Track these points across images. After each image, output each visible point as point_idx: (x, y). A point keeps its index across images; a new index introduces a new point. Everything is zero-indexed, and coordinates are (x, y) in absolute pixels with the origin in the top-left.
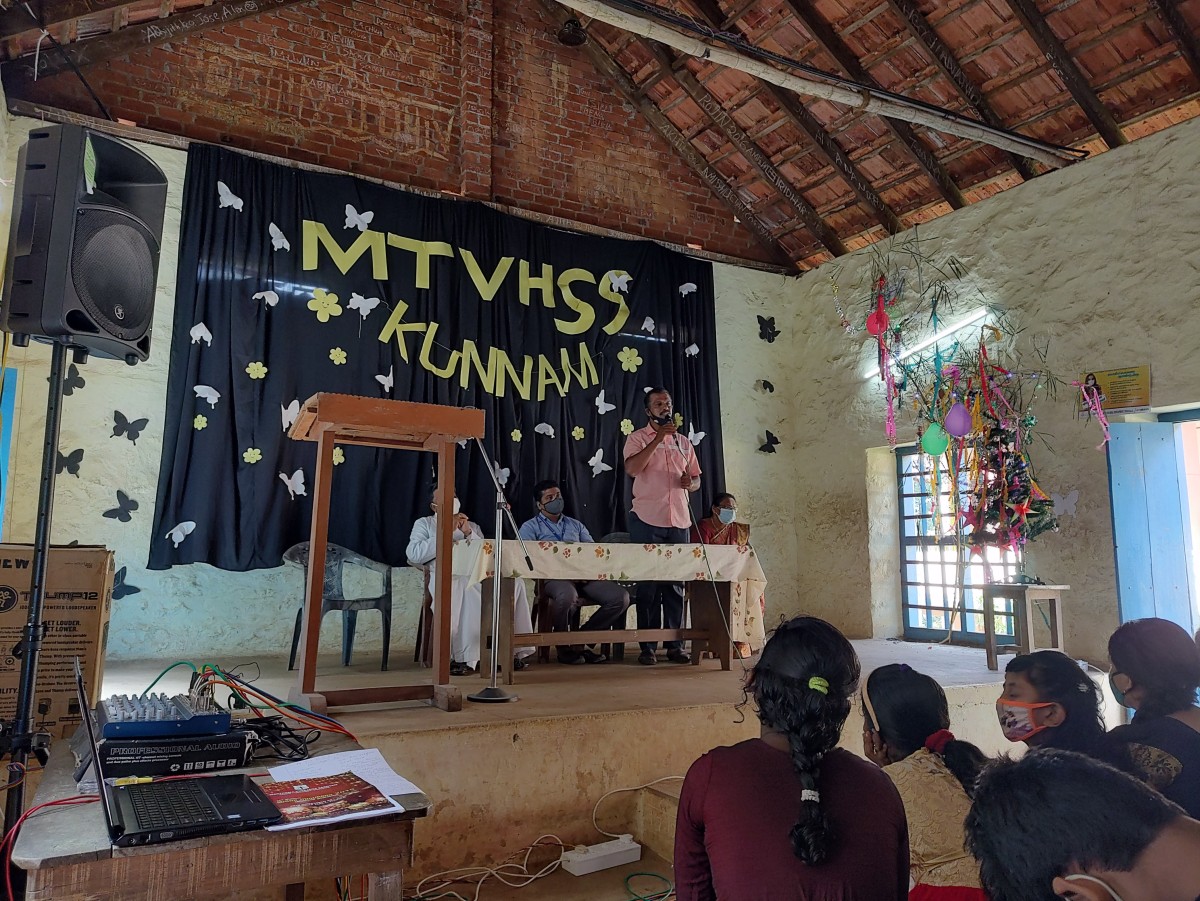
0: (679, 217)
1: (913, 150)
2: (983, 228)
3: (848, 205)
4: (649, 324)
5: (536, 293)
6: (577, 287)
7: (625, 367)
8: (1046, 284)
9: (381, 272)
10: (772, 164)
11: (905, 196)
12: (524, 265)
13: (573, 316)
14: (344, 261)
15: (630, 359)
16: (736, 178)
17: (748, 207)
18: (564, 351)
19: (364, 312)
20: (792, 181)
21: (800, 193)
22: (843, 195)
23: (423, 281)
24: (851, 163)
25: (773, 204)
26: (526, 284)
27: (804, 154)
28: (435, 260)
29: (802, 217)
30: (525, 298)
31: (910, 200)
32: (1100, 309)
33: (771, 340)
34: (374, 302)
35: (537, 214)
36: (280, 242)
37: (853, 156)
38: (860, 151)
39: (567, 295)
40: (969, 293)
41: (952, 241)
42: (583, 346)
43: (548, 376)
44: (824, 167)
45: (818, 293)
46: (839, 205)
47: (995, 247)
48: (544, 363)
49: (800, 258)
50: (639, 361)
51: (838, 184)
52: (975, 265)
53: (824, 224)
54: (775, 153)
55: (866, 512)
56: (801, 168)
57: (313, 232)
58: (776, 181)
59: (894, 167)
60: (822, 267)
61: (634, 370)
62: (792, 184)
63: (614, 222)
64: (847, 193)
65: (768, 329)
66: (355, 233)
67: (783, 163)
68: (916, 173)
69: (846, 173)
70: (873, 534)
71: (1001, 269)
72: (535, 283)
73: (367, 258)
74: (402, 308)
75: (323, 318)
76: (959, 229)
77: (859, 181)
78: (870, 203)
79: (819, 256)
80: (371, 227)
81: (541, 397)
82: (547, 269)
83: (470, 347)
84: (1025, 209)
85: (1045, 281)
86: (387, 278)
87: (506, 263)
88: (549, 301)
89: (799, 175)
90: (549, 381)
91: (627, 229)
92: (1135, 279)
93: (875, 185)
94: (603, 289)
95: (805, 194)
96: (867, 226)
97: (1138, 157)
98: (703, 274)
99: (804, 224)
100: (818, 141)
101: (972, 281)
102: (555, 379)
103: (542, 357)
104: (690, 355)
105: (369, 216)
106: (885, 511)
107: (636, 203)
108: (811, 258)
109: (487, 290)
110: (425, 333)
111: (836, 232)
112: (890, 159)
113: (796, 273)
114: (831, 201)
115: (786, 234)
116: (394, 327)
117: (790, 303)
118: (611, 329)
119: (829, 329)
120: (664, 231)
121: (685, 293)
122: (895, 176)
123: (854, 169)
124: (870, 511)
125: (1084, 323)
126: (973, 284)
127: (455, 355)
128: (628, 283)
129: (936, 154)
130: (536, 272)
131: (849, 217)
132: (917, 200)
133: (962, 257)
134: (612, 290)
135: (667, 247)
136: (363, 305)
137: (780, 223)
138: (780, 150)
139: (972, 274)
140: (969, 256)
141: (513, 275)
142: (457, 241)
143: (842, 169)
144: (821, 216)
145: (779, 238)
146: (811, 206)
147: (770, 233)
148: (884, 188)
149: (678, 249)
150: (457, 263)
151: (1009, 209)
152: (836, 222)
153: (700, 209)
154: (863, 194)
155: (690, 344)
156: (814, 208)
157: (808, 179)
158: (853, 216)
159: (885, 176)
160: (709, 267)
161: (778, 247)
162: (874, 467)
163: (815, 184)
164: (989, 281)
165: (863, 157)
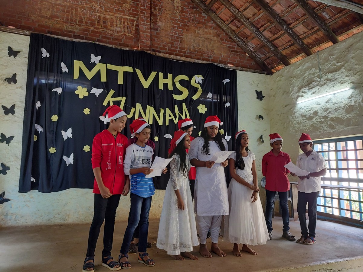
0: (224, 54)
1: (316, 21)
2: (347, 50)
3: (290, 46)
4: (210, 95)
5: (166, 85)
6: (182, 82)
7: (200, 112)
9: (104, 79)
10: (259, 31)
11: (313, 41)
12: (161, 75)
13: (180, 93)
14: (90, 75)
15: (202, 109)
16: (246, 38)
17: (252, 49)
18: (176, 107)
19: (97, 95)
20: (268, 38)
21: (271, 42)
22: (288, 42)
23: (120, 81)
24: (290, 29)
25: (261, 47)
26: (162, 81)
27: (272, 26)
28: (126, 73)
29: (272, 52)
30: (161, 87)
31: (315, 42)
33: (261, 100)
34: (101, 90)
35: (167, 55)
36: (65, 69)
37: (291, 26)
38: (294, 24)
39: (178, 85)
40: (341, 77)
41: (333, 57)
42: (184, 105)
43: (170, 116)
44: (280, 31)
45: (279, 81)
46: (287, 46)
47: (352, 58)
48: (168, 111)
49: (273, 68)
50: (206, 109)
51: (286, 38)
52: (343, 66)
53: (282, 55)
54: (261, 27)
56: (271, 32)
57: (78, 65)
58: (261, 38)
59: (308, 29)
60: (281, 71)
61: (204, 113)
62: (268, 39)
63: (199, 57)
64: (290, 41)
65: (260, 96)
66: (94, 64)
67: (264, 31)
68: (318, 30)
69: (289, 33)
71: (356, 66)
72: (166, 81)
73: (98, 74)
74: (112, 92)
75: (81, 97)
76: (336, 51)
77: (294, 35)
78: (299, 44)
79: (280, 67)
80: (100, 62)
81: (167, 124)
82: (170, 76)
83: (139, 106)
86: (106, 81)
87: (153, 74)
88: (170, 88)
89: (270, 35)
90: (170, 118)
91: (204, 59)
93: (301, 37)
94: (192, 83)
95: (273, 42)
96: (298, 54)
98: (233, 75)
99: (273, 55)
100: (277, 20)
101: (342, 72)
102: (173, 117)
103: (168, 109)
104: (227, 107)
105: (99, 58)
107: (208, 50)
108: (277, 68)
109: (146, 84)
110: (121, 101)
111: (286, 57)
112: (306, 25)
113: (271, 73)
114: (284, 45)
115: (267, 59)
116: (109, 99)
117: (268, 85)
118: (195, 97)
119: (283, 94)
120: (219, 60)
121: (225, 83)
122: (309, 32)
123: (292, 31)
126: (342, 74)
127: (133, 110)
128: (202, 80)
129: (326, 22)
130: (166, 77)
131: (291, 51)
132: (319, 42)
133: (338, 63)
134: (196, 83)
135: (218, 65)
136: (97, 92)
137: (264, 55)
138: (262, 26)
139: (342, 70)
140: (341, 62)
141: (157, 78)
142: (135, 66)
143: (287, 31)
144: (280, 51)
145: (264, 60)
146: (276, 47)
147: (261, 59)
148: (304, 38)
149: (223, 66)
150: (135, 74)
152: (286, 53)
153: (233, 51)
154: (296, 40)
155: (227, 102)
156: (277, 48)
157: (274, 37)
158: (293, 50)
159: (305, 33)
160: (236, 72)
161: (264, 64)
163: (277, 38)
164: (350, 72)
165: (295, 26)
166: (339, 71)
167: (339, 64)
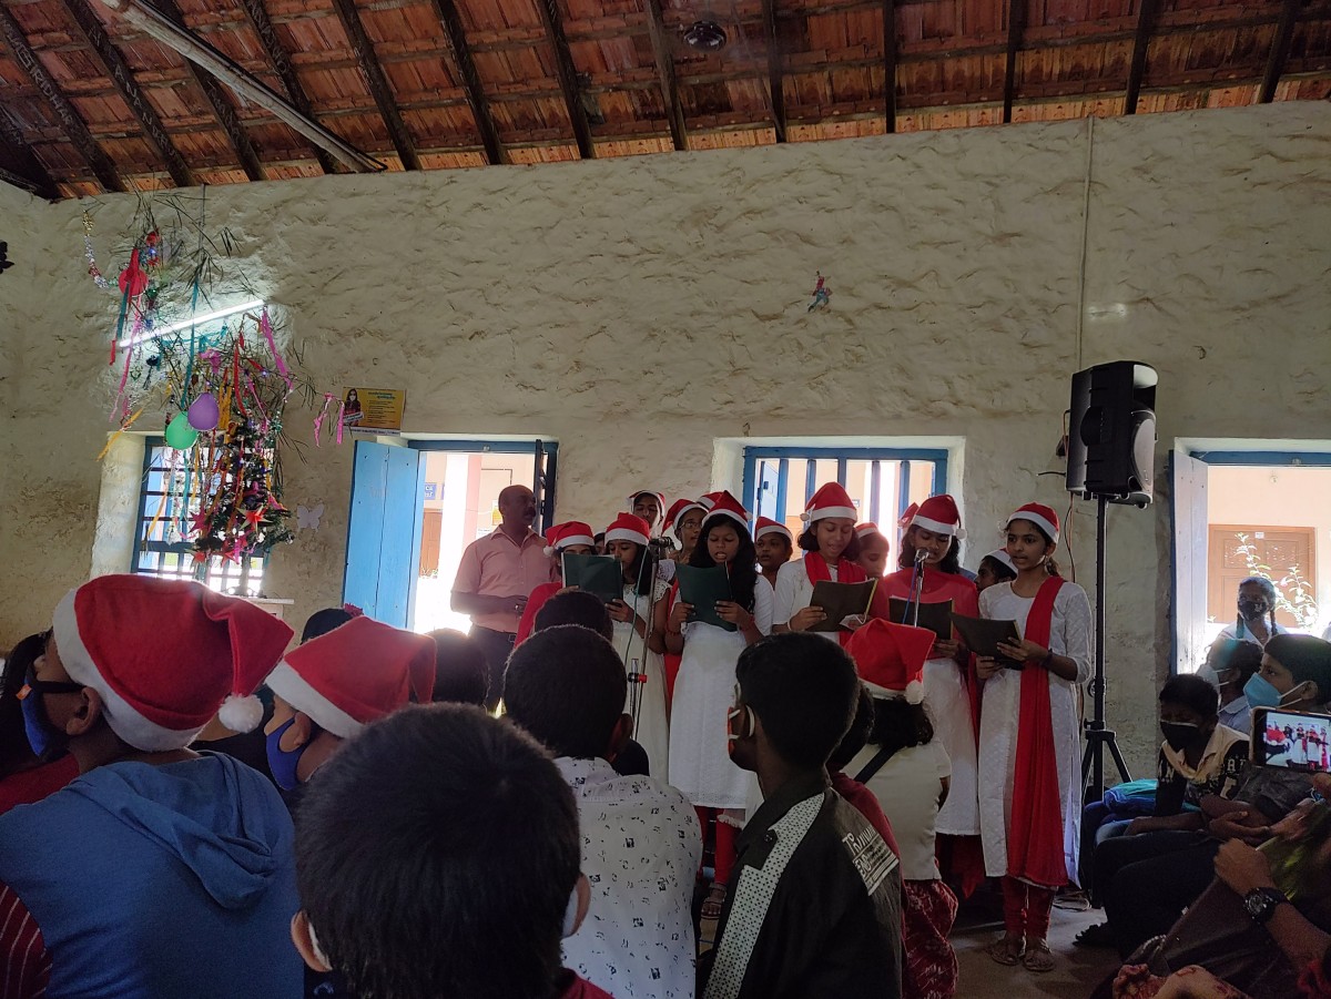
1: (211, 98)
2: (274, 211)
3: (130, 135)
8: (326, 288)
11: (200, 149)
20: (56, 77)
21: (67, 97)
22: (125, 121)
24: (135, 85)
27: (75, 48)
29: (67, 129)
31: (205, 154)
32: (372, 326)
37: (140, 78)
38: (149, 75)
40: (250, 276)
41: (240, 214)
44: (101, 76)
45: (77, 230)
46: (119, 132)
47: (282, 234)
49: (64, 181)
51: (117, 106)
52: (259, 247)
53: (98, 148)
55: (96, 507)
56: (69, 64)
58: (30, 68)
59: (189, 110)
60: (87, 199)
62: (55, 81)
64: (129, 120)
68: (212, 127)
69: (128, 95)
70: (101, 533)
71: (285, 259)
76: (250, 203)
77: (144, 109)
78: (156, 141)
84: (318, 204)
85: (326, 284)
89: (68, 75)
92: (405, 305)
93: (165, 122)
95: (74, 101)
96: (151, 169)
97: (424, 188)
99: (69, 138)
101: (254, 264)
106: (120, 508)
108: (78, 185)
111: (113, 164)
112: (187, 100)
113: (54, 196)
114: (109, 123)
115: (44, 143)
117: (36, 231)
119: (85, 278)
122: (190, 120)
123: (140, 94)
124: (102, 506)
125: (355, 337)
126: (254, 269)
129: (238, 112)
131: (132, 151)
132: (214, 158)
133: (248, 235)
137: (36, 125)
138: (42, 31)
139: (255, 258)
140: (255, 236)
143: (123, 87)
145: (34, 144)
146: (81, 120)
147: (20, 134)
148: (176, 130)
151: (302, 199)
152: (114, 151)
154: (149, 128)
156: (85, 123)
157: (78, 83)
158: (135, 151)
159: (179, 117)
161: (30, 155)
162: (115, 454)
163: (87, 93)
164: (271, 269)
165: (152, 84)
166: (247, 257)
167: (250, 239)
